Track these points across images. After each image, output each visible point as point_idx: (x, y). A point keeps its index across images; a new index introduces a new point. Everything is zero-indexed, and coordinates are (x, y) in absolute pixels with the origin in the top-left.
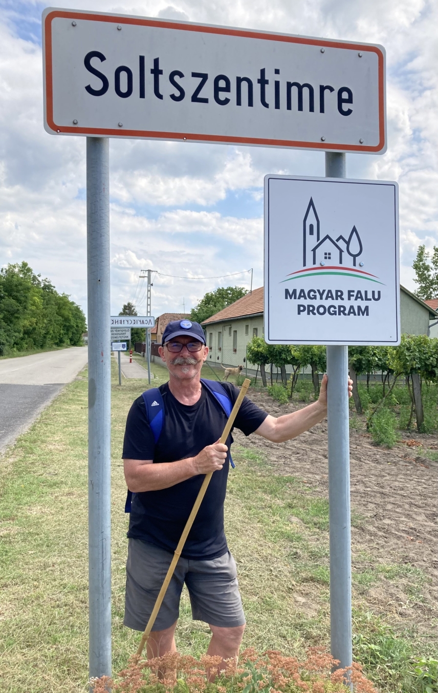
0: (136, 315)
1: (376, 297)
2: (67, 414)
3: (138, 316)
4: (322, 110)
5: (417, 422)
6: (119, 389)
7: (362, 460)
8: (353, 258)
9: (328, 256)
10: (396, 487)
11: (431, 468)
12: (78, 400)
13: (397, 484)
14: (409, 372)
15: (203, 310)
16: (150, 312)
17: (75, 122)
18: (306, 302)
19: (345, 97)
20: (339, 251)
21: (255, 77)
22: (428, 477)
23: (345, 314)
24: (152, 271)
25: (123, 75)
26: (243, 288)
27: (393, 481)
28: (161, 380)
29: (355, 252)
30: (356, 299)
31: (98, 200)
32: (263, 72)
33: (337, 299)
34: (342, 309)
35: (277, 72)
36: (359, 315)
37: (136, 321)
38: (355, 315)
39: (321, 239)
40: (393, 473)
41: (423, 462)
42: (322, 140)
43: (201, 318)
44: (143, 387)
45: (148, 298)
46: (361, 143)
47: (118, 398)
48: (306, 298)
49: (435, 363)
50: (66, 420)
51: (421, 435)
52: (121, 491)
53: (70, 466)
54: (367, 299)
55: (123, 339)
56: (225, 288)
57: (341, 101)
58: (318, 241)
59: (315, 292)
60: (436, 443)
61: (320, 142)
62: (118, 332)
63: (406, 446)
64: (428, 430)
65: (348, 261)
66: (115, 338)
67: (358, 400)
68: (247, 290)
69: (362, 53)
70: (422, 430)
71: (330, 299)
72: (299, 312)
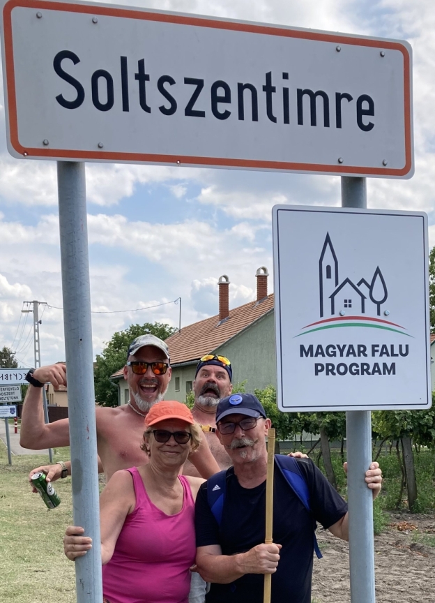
1: (404, 352)
3: (19, 367)
4: (339, 125)
5: (409, 500)
6: (10, 471)
7: (344, 550)
8: (376, 305)
9: (348, 304)
11: (430, 556)
13: (391, 577)
14: (398, 435)
15: (113, 357)
16: (39, 361)
17: (46, 142)
18: (324, 360)
19: (365, 107)
20: (360, 297)
21: (259, 84)
22: (428, 567)
23: (369, 373)
24: (40, 303)
25: (102, 82)
26: (166, 325)
27: (385, 574)
29: (379, 299)
30: (381, 355)
31: (76, 239)
32: (269, 76)
33: (359, 355)
34: (365, 367)
35: (285, 76)
36: (384, 373)
38: (380, 374)
39: (340, 284)
40: (384, 564)
41: (420, 549)
42: (340, 162)
43: (111, 369)
45: (35, 341)
46: (385, 165)
47: (12, 483)
48: (324, 356)
49: (432, 423)
51: (414, 515)
54: (393, 355)
55: (11, 400)
56: (142, 325)
57: (360, 113)
58: (336, 285)
59: (334, 348)
60: (433, 524)
61: (336, 164)
63: (397, 531)
64: (423, 509)
65: (371, 309)
68: (171, 328)
69: (384, 51)
70: (414, 509)
71: (351, 356)
72: (317, 372)
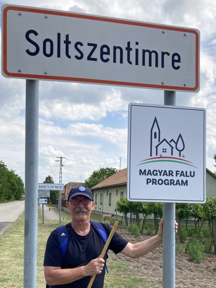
0: (53, 183)
1: (192, 175)
2: (12, 240)
4: (163, 66)
5: (215, 248)
6: (43, 226)
7: (182, 269)
8: (179, 152)
10: (202, 285)
12: (19, 232)
13: (202, 283)
14: (210, 219)
15: (92, 181)
17: (20, 70)
18: (151, 177)
19: (176, 59)
20: (171, 148)
21: (124, 46)
23: (174, 185)
24: (63, 158)
25: (48, 44)
26: (115, 169)
27: (200, 282)
28: (67, 221)
29: (180, 148)
30: (180, 176)
31: (32, 116)
32: (129, 43)
33: (169, 176)
34: (172, 182)
35: (137, 43)
36: (182, 185)
37: (53, 186)
38: (180, 185)
39: (161, 141)
40: (200, 277)
42: (163, 84)
43: (90, 186)
44: (57, 225)
45: (60, 173)
46: (185, 86)
47: (42, 231)
48: (151, 175)
50: (12, 243)
52: (43, 285)
53: (13, 270)
54: (187, 176)
55: (45, 197)
56: (105, 168)
57: (174, 61)
58: (159, 142)
59: (157, 171)
61: (161, 84)
62: (43, 193)
63: (208, 262)
65: (176, 154)
66: (41, 196)
67: (180, 234)
68: (117, 170)
69: (186, 33)
71: (165, 176)
72: (147, 183)
